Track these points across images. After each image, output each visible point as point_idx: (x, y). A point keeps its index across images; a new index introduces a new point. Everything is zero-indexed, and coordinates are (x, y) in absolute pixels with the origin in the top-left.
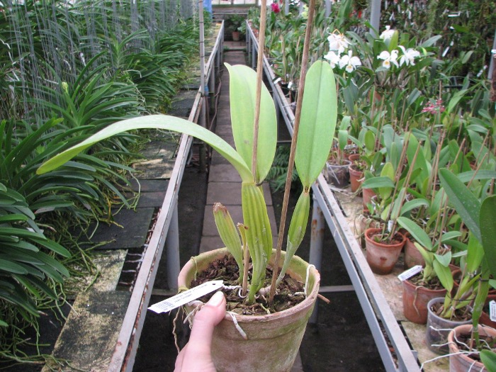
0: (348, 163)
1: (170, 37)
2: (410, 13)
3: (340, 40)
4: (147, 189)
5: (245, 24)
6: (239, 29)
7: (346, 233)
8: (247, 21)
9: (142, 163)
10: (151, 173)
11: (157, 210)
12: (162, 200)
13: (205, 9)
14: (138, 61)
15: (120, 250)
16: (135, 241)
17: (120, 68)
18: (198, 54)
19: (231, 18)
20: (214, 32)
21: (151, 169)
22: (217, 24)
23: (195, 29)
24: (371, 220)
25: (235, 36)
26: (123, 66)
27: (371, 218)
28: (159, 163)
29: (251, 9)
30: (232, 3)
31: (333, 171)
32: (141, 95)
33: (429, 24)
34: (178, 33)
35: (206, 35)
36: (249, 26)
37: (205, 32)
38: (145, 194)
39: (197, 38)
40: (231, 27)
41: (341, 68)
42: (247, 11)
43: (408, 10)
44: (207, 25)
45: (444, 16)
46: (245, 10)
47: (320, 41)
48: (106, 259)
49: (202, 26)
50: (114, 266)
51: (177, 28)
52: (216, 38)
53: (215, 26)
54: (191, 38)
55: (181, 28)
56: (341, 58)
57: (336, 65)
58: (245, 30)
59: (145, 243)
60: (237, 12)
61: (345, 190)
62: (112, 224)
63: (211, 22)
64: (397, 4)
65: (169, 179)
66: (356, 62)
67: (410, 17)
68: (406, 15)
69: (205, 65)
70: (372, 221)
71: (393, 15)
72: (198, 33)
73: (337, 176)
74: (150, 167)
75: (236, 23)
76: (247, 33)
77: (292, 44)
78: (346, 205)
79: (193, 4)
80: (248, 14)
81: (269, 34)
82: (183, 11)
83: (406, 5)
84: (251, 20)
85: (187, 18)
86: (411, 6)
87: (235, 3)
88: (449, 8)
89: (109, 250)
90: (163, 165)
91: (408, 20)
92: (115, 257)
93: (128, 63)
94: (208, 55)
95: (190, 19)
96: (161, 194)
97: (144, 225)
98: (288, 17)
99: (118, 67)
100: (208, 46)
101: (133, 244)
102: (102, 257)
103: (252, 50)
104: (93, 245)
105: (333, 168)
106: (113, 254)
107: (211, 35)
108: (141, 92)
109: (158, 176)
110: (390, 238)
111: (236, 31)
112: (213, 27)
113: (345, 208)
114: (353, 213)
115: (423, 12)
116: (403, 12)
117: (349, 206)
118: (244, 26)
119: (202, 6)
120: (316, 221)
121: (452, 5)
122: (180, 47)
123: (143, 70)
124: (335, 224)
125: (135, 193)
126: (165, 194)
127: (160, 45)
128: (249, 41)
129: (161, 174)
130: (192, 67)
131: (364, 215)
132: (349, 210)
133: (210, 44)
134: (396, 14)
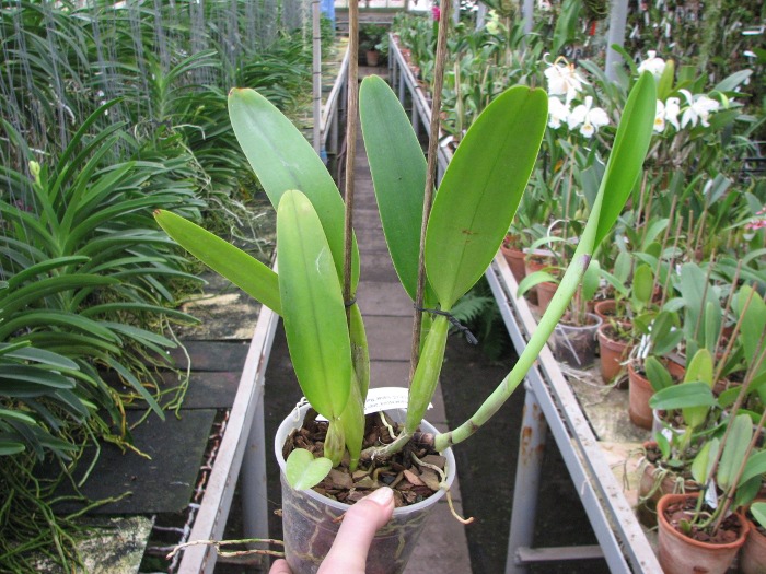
0: (595, 322)
1: (264, 62)
2: (668, 26)
3: (568, 77)
4: (205, 363)
5: (388, 40)
6: (378, 47)
7: (613, 502)
8: (391, 35)
9: (199, 302)
10: (217, 325)
11: (222, 414)
12: (232, 393)
13: (324, 14)
14: (202, 107)
15: (138, 519)
16: (172, 496)
17: (165, 121)
18: (310, 89)
19: (364, 30)
20: (338, 52)
21: (217, 317)
22: (343, 39)
23: (305, 48)
24: (665, 471)
25: (371, 59)
26: (170, 118)
27: (664, 466)
28: (233, 303)
29: (397, 15)
30: (367, 6)
31: (566, 337)
32: (203, 171)
33: (703, 48)
34: (277, 54)
35: (324, 58)
36: (394, 44)
37: (322, 51)
38: (200, 376)
39: (310, 62)
40: (365, 44)
41: (571, 128)
42: (390, 19)
43: (664, 22)
44: (327, 40)
45: (734, 34)
46: (387, 16)
47: (519, 74)
48: (107, 540)
49: (318, 44)
50: (123, 561)
51: (276, 45)
52: (340, 61)
53: (338, 41)
54: (301, 63)
55: (283, 46)
56: (571, 110)
57: (561, 122)
58: (387, 49)
59: (193, 501)
60: (374, 21)
61: (588, 374)
62: (129, 450)
63: (333, 36)
64: (644, 12)
65: (249, 341)
66: (600, 118)
67: (667, 34)
68: (661, 31)
69: (321, 107)
70: (668, 474)
71: (636, 28)
72: (310, 54)
73: (574, 347)
74: (214, 311)
75: (373, 37)
76: (390, 53)
77: (472, 77)
78: (595, 410)
79: (304, 5)
80: (392, 23)
81: (429, 59)
82: (287, 18)
83: (661, 14)
84: (397, 33)
85: (295, 28)
86: (670, 15)
87: (372, 5)
88: (743, 19)
89: (115, 516)
90: (239, 308)
91: (664, 40)
92: (126, 535)
93: (182, 111)
94: (327, 91)
95: (298, 30)
96: (231, 376)
97: (194, 453)
98: (459, 30)
99: (161, 119)
100: (328, 75)
101: (166, 502)
102: (99, 536)
103: (398, 81)
104: (84, 503)
105: (567, 331)
106: (124, 527)
107: (334, 57)
108: (204, 166)
109: (229, 333)
110: (716, 525)
111: (373, 49)
112: (336, 44)
113: (593, 415)
114: (611, 429)
115: (693, 26)
116: (655, 25)
117: (600, 412)
118: (385, 42)
119: (319, 9)
120: (530, 431)
121: (749, 13)
122: (279, 80)
123: (207, 125)
124: (578, 455)
125: (180, 375)
126: (239, 378)
127: (245, 75)
128: (394, 68)
129: (235, 328)
130: (300, 111)
131: (648, 458)
132: (602, 422)
133: (331, 72)
134: (642, 29)
